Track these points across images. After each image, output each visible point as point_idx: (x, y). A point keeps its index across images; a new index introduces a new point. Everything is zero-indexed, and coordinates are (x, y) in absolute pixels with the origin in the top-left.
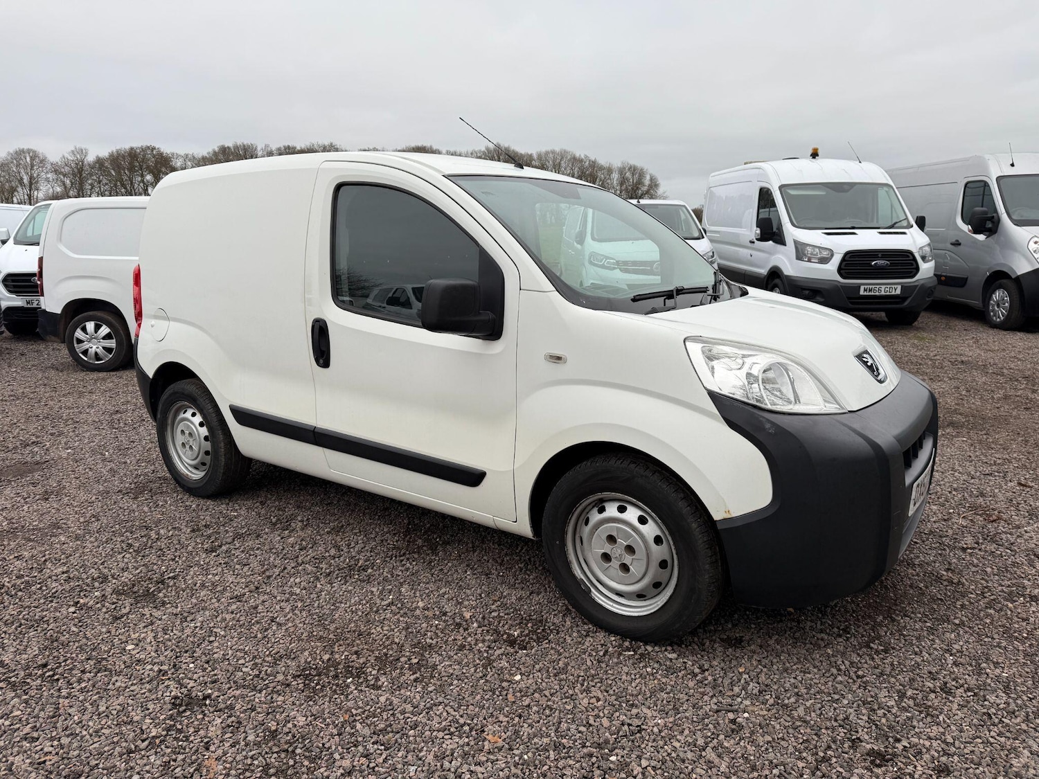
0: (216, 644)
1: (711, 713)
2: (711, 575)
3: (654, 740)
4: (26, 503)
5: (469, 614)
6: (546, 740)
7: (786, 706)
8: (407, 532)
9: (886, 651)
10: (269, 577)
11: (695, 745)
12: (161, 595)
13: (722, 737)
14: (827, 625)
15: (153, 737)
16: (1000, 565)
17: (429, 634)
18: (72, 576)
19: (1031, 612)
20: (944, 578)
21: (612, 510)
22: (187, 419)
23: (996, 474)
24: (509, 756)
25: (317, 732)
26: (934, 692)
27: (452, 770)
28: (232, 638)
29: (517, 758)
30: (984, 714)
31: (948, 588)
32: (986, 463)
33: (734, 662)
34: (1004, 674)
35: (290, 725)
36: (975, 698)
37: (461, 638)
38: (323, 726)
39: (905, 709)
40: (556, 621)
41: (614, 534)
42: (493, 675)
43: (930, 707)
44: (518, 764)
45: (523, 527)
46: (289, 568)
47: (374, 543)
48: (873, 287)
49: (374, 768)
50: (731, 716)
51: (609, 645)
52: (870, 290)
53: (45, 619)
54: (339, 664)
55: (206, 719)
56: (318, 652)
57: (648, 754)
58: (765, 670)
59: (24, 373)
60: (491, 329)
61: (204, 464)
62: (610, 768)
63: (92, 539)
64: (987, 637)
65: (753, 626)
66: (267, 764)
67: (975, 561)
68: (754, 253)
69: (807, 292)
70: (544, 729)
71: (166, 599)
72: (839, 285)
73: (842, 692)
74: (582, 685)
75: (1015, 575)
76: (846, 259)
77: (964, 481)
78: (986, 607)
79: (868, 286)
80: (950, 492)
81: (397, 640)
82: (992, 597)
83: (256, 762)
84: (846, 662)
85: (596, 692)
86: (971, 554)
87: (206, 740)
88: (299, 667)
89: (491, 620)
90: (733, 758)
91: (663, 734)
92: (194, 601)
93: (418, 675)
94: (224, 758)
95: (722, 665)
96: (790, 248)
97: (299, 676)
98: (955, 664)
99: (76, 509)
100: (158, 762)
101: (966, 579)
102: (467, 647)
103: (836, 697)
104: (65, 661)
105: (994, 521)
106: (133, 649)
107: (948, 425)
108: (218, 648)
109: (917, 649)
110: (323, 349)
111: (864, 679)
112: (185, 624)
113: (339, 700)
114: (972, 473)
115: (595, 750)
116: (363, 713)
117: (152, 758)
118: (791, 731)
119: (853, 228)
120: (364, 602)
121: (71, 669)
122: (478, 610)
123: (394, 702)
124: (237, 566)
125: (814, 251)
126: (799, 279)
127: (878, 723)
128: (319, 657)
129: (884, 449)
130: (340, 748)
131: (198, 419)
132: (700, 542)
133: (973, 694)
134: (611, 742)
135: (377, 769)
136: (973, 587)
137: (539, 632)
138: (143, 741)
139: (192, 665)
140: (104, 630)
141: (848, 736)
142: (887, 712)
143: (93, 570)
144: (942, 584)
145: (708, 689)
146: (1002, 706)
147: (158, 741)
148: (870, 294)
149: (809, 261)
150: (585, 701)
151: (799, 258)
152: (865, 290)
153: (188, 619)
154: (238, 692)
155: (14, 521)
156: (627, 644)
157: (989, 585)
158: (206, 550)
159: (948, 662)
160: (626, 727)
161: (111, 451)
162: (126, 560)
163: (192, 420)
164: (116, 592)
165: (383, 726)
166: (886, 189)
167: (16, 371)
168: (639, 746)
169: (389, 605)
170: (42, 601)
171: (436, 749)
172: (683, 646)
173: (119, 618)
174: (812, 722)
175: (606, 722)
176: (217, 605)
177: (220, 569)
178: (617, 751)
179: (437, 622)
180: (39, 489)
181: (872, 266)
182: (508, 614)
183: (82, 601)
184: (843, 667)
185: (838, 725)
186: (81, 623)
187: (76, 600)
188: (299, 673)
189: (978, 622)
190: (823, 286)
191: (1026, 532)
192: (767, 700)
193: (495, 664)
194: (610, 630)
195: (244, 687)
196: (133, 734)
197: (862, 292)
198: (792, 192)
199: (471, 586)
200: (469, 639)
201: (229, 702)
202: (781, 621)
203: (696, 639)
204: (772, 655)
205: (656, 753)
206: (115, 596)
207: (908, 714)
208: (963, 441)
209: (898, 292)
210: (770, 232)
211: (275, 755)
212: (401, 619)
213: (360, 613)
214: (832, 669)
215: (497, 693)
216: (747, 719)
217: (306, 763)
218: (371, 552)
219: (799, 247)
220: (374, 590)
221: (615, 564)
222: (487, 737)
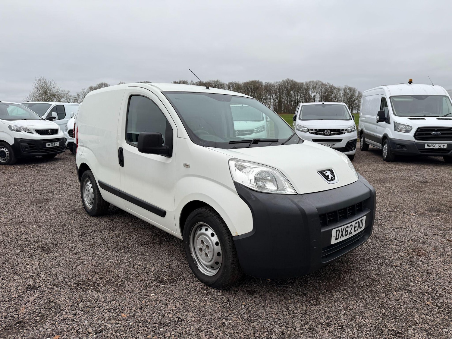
0: (57, 269)
1: (216, 318)
2: (232, 260)
3: (185, 325)
4: (33, 213)
5: (154, 269)
6: (142, 319)
7: (251, 320)
8: (156, 235)
9: (315, 305)
10: (92, 247)
11: (199, 330)
12: (52, 249)
13: (214, 328)
14: (298, 291)
15: (13, 298)
16: (405, 275)
17: (133, 274)
18: (28, 239)
19: (403, 297)
20: (371, 277)
21: (203, 231)
22: (88, 185)
23: (440, 234)
24: (124, 323)
25: (65, 304)
26: (322, 324)
27: (100, 324)
28: (64, 267)
29: (126, 324)
30: (339, 337)
31: (370, 282)
32: (439, 229)
33: (243, 300)
34: (364, 322)
35: (57, 300)
36: (340, 330)
37: (143, 277)
38: (68, 302)
39: (303, 329)
40: (185, 275)
41: (203, 240)
42: (144, 293)
43: (315, 330)
44: (125, 326)
45: (179, 235)
46: (102, 244)
47: (140, 239)
48: (432, 144)
49: (74, 319)
50: (224, 321)
51: (198, 287)
52: (430, 146)
53: (8, 253)
54: (92, 281)
55: (34, 294)
56: (89, 276)
57: (178, 330)
58: (254, 305)
59: (66, 167)
60: (168, 153)
61: (92, 203)
62: (158, 333)
63: (44, 227)
64: (371, 305)
65: (265, 287)
66: (40, 312)
67: (394, 272)
68: (378, 127)
69: (399, 146)
70: (145, 315)
71: (52, 251)
72: (414, 143)
73: (280, 318)
74: (174, 301)
75: (409, 281)
76: (418, 131)
77: (420, 236)
78: (382, 293)
79: (429, 144)
80: (408, 241)
81: (119, 275)
82: (388, 289)
83: (37, 311)
84: (293, 307)
85: (177, 304)
86: (394, 269)
87: (27, 301)
88: (78, 280)
89: (160, 272)
90: (211, 337)
91: (190, 324)
92: (61, 253)
93: (116, 289)
94: (28, 308)
95: (238, 300)
96: (392, 125)
97: (76, 284)
98: (344, 314)
99: (47, 216)
100: (7, 306)
101: (382, 280)
102: (143, 281)
103: (276, 320)
104: (5, 268)
105: (420, 256)
106: (29, 267)
107: (435, 211)
108: (57, 270)
109: (330, 306)
110: (122, 159)
111: (295, 315)
112: (52, 260)
113: (82, 294)
114: (428, 233)
115: (158, 325)
116: (86, 300)
117: (7, 304)
118: (244, 330)
119: (425, 116)
120: (119, 260)
121: (5, 271)
122: (158, 268)
123: (100, 297)
124: (85, 242)
125: (403, 126)
126: (396, 140)
127: (285, 333)
128: (88, 278)
129: (306, 211)
130: (68, 310)
131: (91, 185)
132: (228, 245)
133: (341, 328)
134: (166, 323)
135: (74, 320)
136: (383, 283)
137: (175, 278)
138: (8, 298)
139: (43, 275)
140: (25, 259)
141: (267, 336)
142: (293, 329)
143: (36, 238)
144: (368, 280)
145: (224, 309)
146: (349, 335)
147: (13, 299)
148: (430, 147)
149: (400, 131)
150: (170, 307)
151: (395, 130)
152: (428, 146)
153: (54, 259)
154: (51, 286)
155: (25, 219)
156: (205, 287)
157: (391, 283)
158: (79, 235)
159: (341, 313)
160: (177, 319)
161: (74, 197)
162: (49, 236)
163: (89, 186)
164: (38, 247)
165: (88, 305)
166: (444, 98)
167: (64, 166)
168: (177, 327)
169: (127, 262)
170: (12, 247)
171: (100, 316)
172: (228, 291)
173: (33, 256)
174: (256, 328)
175: (170, 316)
176: (68, 255)
177: (79, 242)
178: (166, 327)
179: (140, 271)
180: (40, 209)
181: (431, 134)
182: (169, 271)
183: (25, 249)
184: (290, 309)
185: (266, 331)
186: (19, 256)
187: (23, 248)
188: (76, 283)
189: (372, 298)
190: (406, 143)
191: (432, 262)
192: (245, 317)
193: (147, 289)
194: (202, 281)
195: (54, 285)
196: (7, 296)
197: (426, 147)
198: (396, 99)
199: (163, 259)
200: (146, 278)
201: (45, 290)
202: (279, 287)
203: (236, 289)
204: (263, 300)
205: (181, 330)
206: (36, 248)
207: (302, 331)
208: (437, 218)
209: (445, 147)
210: (383, 117)
211: (45, 310)
212: (128, 268)
213: (114, 264)
214: (284, 309)
215: (140, 299)
216: (230, 323)
217: (53, 314)
218: (136, 242)
219: (396, 124)
220: (126, 256)
221: (203, 253)
222: (122, 314)
